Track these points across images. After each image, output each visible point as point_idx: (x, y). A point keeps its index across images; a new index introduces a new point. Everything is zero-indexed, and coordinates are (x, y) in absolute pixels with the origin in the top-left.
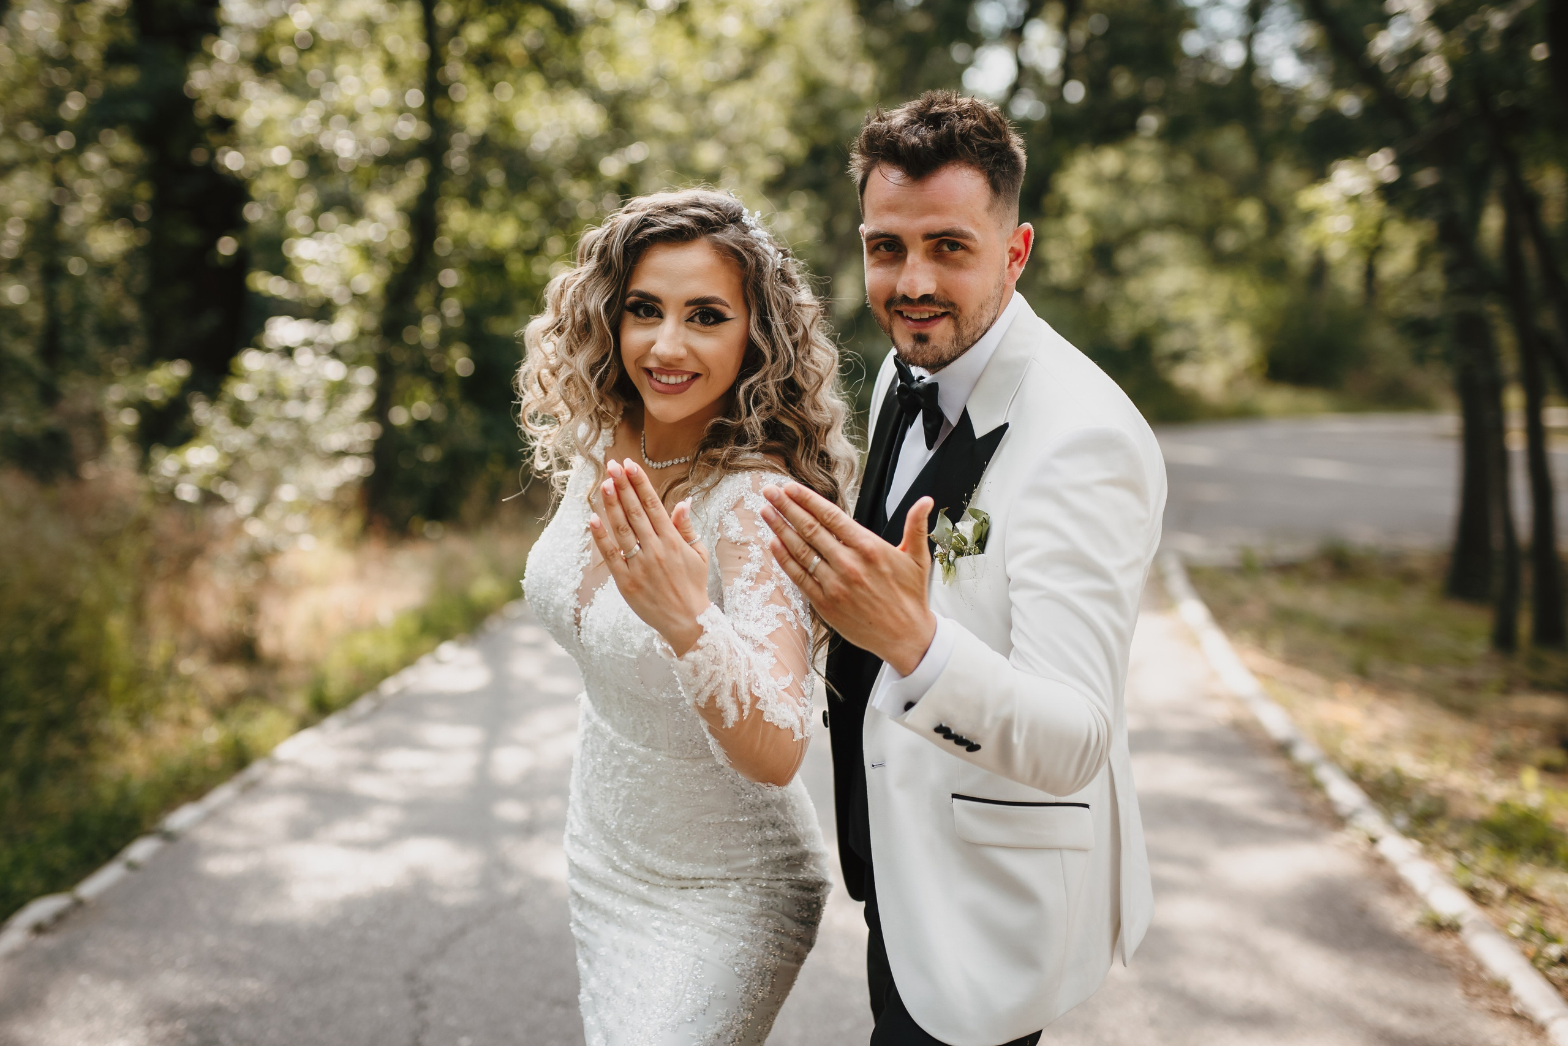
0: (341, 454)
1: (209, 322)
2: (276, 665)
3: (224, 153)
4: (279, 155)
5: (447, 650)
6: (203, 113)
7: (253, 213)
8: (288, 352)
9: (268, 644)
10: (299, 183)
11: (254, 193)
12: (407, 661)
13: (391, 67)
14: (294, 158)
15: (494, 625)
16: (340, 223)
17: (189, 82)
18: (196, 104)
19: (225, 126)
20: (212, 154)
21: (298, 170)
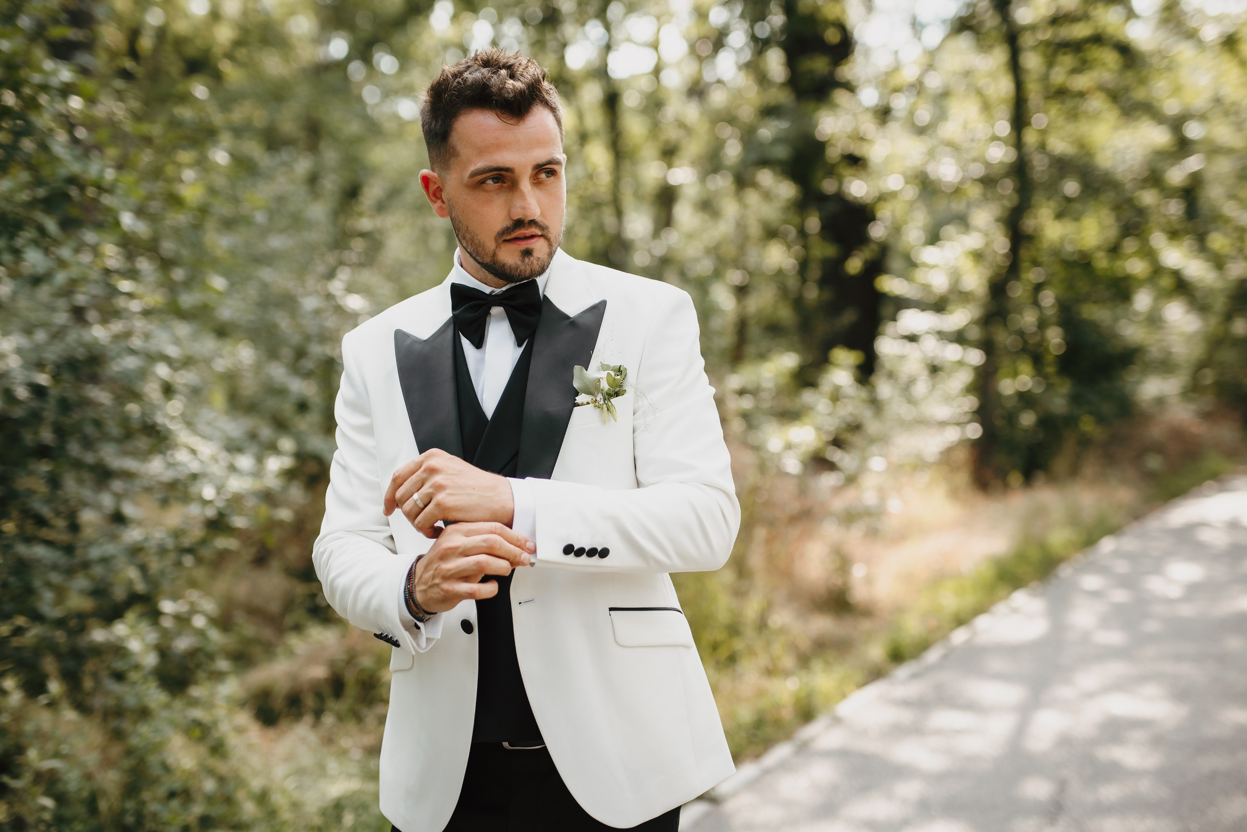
0: (943, 424)
1: (849, 317)
2: (866, 612)
3: (850, 182)
4: (894, 182)
5: (1020, 598)
6: (833, 154)
7: (877, 231)
8: (912, 338)
9: (859, 593)
10: (912, 203)
11: (879, 214)
12: (980, 610)
13: (986, 107)
14: (907, 183)
15: (1065, 571)
16: (958, 233)
17: (820, 127)
18: (827, 146)
19: (855, 161)
20: (841, 183)
21: (911, 192)
